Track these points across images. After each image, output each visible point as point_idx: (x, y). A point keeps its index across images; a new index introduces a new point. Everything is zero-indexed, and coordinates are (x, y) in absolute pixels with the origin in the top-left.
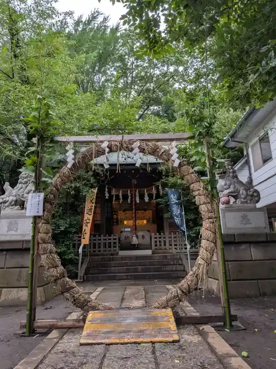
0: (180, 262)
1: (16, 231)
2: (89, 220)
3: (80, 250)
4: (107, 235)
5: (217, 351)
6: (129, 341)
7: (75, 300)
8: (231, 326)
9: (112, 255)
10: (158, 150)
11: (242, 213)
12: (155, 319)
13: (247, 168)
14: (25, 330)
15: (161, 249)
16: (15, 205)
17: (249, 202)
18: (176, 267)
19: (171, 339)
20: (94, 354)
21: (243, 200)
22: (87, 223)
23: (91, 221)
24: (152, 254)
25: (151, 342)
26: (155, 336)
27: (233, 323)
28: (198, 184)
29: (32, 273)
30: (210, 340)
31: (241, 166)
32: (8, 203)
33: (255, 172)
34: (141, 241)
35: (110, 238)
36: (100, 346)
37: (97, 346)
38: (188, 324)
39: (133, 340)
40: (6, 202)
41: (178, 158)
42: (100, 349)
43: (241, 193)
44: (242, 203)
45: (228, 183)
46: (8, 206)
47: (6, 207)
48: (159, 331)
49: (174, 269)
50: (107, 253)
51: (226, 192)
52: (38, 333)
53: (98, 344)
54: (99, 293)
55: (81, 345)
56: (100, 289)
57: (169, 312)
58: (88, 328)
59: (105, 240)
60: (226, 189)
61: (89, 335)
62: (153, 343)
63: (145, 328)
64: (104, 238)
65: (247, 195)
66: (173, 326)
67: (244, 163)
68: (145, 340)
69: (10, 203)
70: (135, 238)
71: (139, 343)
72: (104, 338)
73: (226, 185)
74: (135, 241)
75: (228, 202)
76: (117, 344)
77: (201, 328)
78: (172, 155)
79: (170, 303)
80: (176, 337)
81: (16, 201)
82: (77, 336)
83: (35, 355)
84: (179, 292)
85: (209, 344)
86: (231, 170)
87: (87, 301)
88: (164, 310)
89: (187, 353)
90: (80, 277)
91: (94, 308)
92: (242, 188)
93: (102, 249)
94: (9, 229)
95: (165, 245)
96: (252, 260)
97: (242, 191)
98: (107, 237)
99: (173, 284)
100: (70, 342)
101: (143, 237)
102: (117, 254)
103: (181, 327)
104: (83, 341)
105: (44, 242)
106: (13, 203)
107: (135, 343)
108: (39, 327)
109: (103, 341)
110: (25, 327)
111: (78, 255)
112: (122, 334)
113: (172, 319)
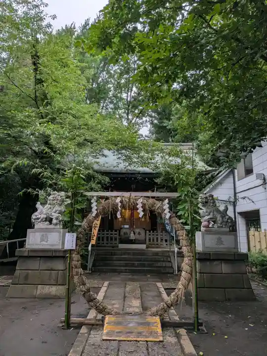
0: (169, 260)
1: (47, 242)
2: (97, 225)
3: (90, 248)
4: (110, 231)
5: (185, 350)
6: (132, 339)
7: (96, 308)
8: (198, 330)
9: (113, 247)
10: (155, 205)
11: (217, 236)
12: (148, 324)
13: (232, 176)
14: (64, 324)
15: (154, 244)
16: (46, 221)
17: (224, 226)
18: (165, 264)
19: (158, 340)
20: (112, 348)
21: (219, 225)
22: (95, 227)
23: (98, 226)
24: (147, 248)
25: (146, 341)
26: (148, 337)
27: (200, 327)
28: (182, 231)
29: (69, 288)
30: (182, 342)
31: (227, 174)
32: (40, 219)
33: (238, 180)
34: (137, 237)
35: (112, 233)
36: (115, 342)
37: (113, 341)
38: (170, 326)
39: (135, 339)
40: (39, 219)
41: (169, 212)
42: (115, 344)
43: (218, 219)
44: (218, 227)
45: (208, 211)
46: (40, 222)
47: (38, 222)
48: (151, 333)
49: (164, 265)
50: (109, 245)
51: (207, 218)
52: (73, 327)
53: (114, 340)
54: (106, 288)
55: (103, 340)
56: (106, 283)
57: (157, 319)
58: (106, 328)
59: (108, 234)
60: (207, 215)
61: (108, 334)
62: (147, 341)
63: (142, 331)
64: (107, 233)
65: (223, 221)
66: (159, 330)
67: (230, 171)
68: (142, 339)
69: (42, 220)
70: (132, 234)
71: (139, 341)
72: (117, 336)
73: (207, 212)
74: (132, 236)
75: (208, 227)
76: (125, 341)
77: (178, 331)
78: (165, 210)
79: (159, 313)
80: (161, 339)
81: (46, 218)
82: (100, 332)
83: (78, 346)
84: (165, 305)
85: (181, 345)
86: (212, 201)
87: (104, 308)
88: (154, 317)
89: (167, 351)
90: (89, 269)
91: (109, 314)
92: (219, 215)
93: (105, 241)
94: (42, 240)
95: (157, 241)
96: (222, 273)
97: (219, 218)
98: (110, 232)
99: (162, 281)
100: (96, 337)
101: (139, 234)
102: (118, 247)
103: (165, 329)
104: (105, 338)
105: (76, 268)
106: (44, 220)
107: (136, 341)
108: (73, 323)
109: (117, 338)
110: (64, 322)
111: (88, 252)
112: (128, 334)
113: (160, 325)
